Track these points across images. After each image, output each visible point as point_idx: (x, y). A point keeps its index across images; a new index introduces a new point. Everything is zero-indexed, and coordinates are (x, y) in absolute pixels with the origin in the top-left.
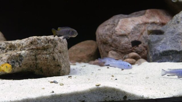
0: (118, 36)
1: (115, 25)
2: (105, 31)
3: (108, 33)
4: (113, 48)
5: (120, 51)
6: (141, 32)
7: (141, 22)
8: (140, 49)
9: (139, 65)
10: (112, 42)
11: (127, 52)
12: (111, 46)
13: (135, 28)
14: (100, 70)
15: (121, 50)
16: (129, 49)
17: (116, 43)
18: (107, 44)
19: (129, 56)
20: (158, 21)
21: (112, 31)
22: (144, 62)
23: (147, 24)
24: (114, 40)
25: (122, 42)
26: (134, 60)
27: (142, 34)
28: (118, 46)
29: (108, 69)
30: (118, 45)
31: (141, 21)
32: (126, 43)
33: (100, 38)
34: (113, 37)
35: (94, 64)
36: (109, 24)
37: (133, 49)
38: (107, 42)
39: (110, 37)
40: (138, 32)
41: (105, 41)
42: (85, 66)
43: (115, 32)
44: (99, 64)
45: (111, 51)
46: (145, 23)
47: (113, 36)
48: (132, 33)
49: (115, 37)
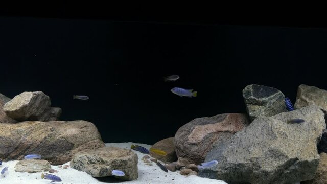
0: (189, 144)
1: (189, 132)
2: (180, 138)
6: (211, 141)
7: (214, 131)
10: (184, 149)
12: (183, 152)
13: (206, 137)
17: (187, 150)
18: (180, 149)
19: (189, 166)
20: (232, 130)
21: (185, 139)
23: (220, 133)
24: (186, 147)
25: (192, 150)
28: (189, 153)
31: (215, 129)
32: (195, 151)
36: (185, 130)
39: (183, 144)
40: (208, 142)
41: (178, 147)
43: (187, 140)
45: (180, 158)
46: (218, 132)
48: (203, 142)
49: (186, 144)
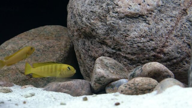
0: (121, 18)
3: (97, 9)
4: (110, 50)
5: (125, 57)
6: (183, 7)
8: (178, 53)
9: (158, 93)
10: (107, 34)
11: (143, 60)
12: (103, 43)
14: (64, 104)
15: (129, 53)
16: (149, 51)
17: (116, 37)
18: (94, 37)
19: (142, 70)
21: (108, 5)
22: (171, 86)
24: (112, 29)
25: (133, 35)
26: (154, 81)
27: (185, 12)
28: (122, 45)
29: (85, 102)
30: (122, 41)
32: (141, 36)
33: (76, 22)
34: (110, 20)
35: (57, 90)
37: (159, 53)
38: (94, 34)
39: (102, 18)
40: (174, 8)
41: (88, 30)
42: (33, 95)
43: (113, 8)
44: (70, 90)
45: (101, 58)
47: (108, 18)
49: (113, 19)
